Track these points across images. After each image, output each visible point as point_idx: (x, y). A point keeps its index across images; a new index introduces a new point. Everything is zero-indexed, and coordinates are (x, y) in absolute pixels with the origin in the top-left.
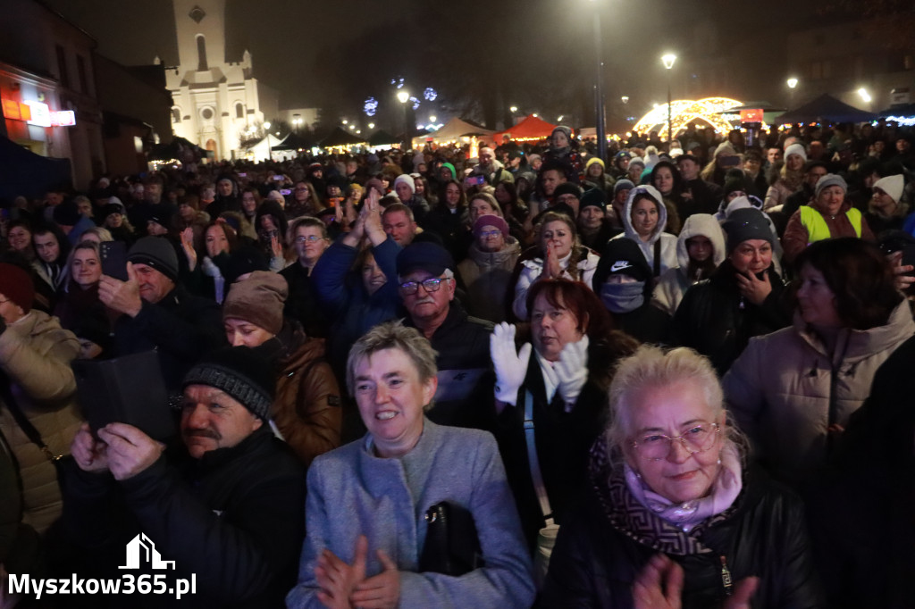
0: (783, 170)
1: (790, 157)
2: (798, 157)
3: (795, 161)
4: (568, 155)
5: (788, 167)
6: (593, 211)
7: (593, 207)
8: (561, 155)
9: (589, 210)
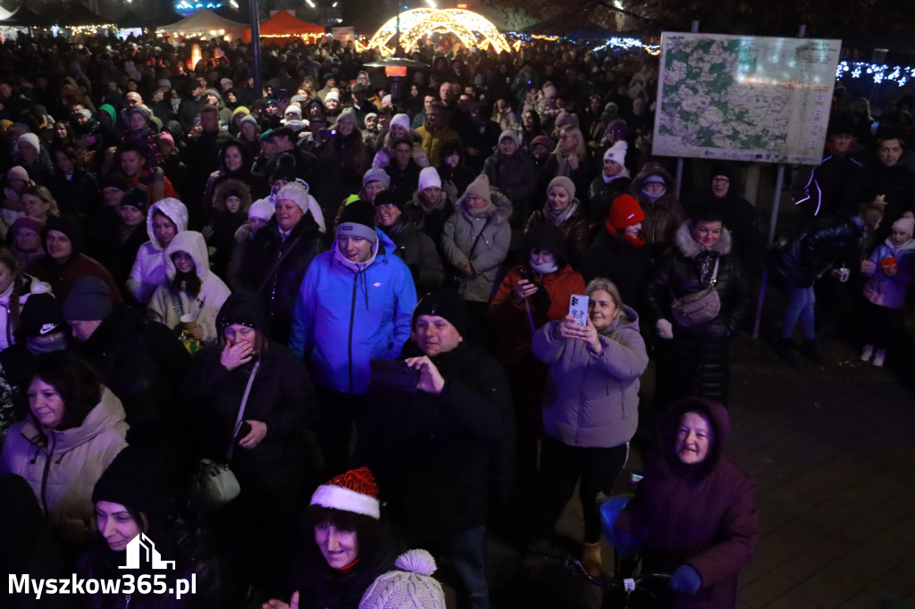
0: (387, 136)
1: (394, 126)
2: (401, 128)
3: (398, 131)
4: (145, 137)
5: (391, 136)
6: (130, 210)
7: (130, 207)
8: (139, 136)
9: (127, 209)
